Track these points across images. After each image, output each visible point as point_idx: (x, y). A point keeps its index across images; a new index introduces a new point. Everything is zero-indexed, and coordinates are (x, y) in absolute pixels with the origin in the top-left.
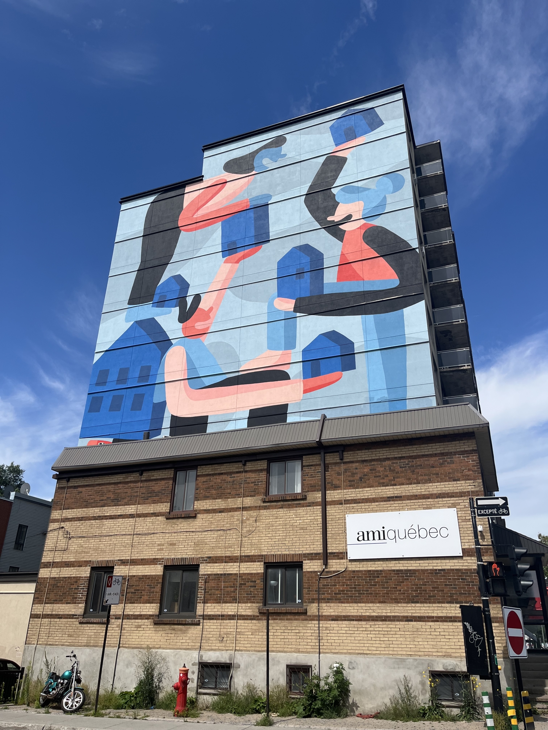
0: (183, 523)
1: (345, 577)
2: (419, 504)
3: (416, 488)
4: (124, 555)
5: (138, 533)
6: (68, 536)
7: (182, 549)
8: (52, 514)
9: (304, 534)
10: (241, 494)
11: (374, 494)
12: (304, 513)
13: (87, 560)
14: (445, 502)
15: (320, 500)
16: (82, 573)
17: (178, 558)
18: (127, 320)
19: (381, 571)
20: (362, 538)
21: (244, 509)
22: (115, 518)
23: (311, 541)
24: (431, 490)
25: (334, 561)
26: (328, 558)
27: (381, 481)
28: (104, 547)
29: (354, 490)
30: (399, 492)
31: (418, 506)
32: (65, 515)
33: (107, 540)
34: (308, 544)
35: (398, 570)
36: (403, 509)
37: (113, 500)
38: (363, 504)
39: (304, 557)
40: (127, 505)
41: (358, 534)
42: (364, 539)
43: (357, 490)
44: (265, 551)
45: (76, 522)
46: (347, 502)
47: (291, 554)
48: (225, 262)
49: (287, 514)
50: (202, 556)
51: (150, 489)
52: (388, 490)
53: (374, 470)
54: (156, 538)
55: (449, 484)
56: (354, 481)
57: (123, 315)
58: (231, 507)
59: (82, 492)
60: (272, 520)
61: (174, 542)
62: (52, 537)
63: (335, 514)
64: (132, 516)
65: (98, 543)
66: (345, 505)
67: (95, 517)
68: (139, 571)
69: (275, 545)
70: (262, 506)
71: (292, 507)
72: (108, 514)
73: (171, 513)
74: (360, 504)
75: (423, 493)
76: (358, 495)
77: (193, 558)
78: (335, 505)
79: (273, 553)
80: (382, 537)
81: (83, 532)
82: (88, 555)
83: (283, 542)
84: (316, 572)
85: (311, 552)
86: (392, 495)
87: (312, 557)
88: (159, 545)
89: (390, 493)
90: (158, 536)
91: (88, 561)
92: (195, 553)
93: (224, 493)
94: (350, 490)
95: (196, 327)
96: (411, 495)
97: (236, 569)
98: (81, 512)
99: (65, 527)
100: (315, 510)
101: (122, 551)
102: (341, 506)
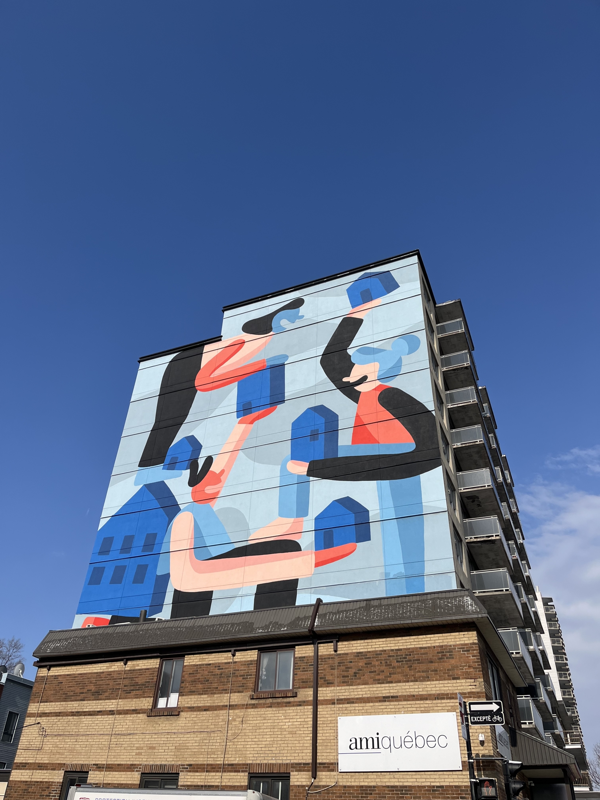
0: (165, 723)
1: (335, 793)
2: (416, 706)
3: (413, 687)
4: (100, 759)
5: (117, 732)
6: (44, 733)
7: (162, 754)
8: (29, 707)
9: (293, 739)
10: (229, 690)
11: (368, 692)
12: (294, 714)
13: (62, 762)
14: (444, 705)
15: (311, 698)
16: (55, 777)
17: (157, 765)
18: (136, 484)
19: (374, 787)
20: (355, 747)
21: (231, 707)
22: (94, 715)
23: (300, 748)
24: (429, 689)
25: (324, 773)
26: (318, 769)
27: (377, 677)
28: (80, 748)
29: (348, 687)
30: (395, 691)
31: (415, 709)
32: (42, 709)
33: (83, 740)
34: (296, 752)
35: (392, 787)
36: (399, 712)
37: (94, 692)
38: (357, 705)
39: (292, 767)
40: (107, 699)
41: (351, 741)
42: (356, 748)
43: (351, 687)
44: (251, 759)
45: (53, 718)
46: (341, 701)
47: (278, 764)
48: (240, 423)
49: (276, 715)
50: (183, 763)
51: (134, 680)
52: (383, 689)
53: (369, 664)
54: (135, 740)
55: (448, 683)
56: (348, 677)
57: (133, 478)
58: (216, 704)
59: (62, 683)
60: (259, 722)
61: (154, 745)
62: (27, 733)
63: (327, 716)
64: (112, 713)
65: (74, 743)
66: (338, 706)
67: (73, 712)
68: (115, 779)
69: (261, 752)
70: (250, 704)
71: (282, 707)
72: (87, 710)
73: (153, 710)
74: (354, 705)
75: (420, 693)
76: (352, 693)
77: (173, 765)
78: (327, 705)
79: (258, 762)
80: (376, 746)
81: (59, 729)
82: (63, 756)
83: (270, 749)
84: (303, 786)
85: (300, 762)
86: (388, 695)
87: (300, 767)
88: (138, 748)
89: (386, 691)
90: (137, 737)
91: (62, 764)
92: (175, 760)
93: (210, 688)
94: (343, 688)
95: (206, 491)
96: (408, 696)
97: (218, 781)
98: (59, 706)
99: (42, 723)
100: (306, 710)
101: (98, 754)
102: (333, 706)
